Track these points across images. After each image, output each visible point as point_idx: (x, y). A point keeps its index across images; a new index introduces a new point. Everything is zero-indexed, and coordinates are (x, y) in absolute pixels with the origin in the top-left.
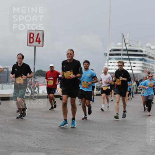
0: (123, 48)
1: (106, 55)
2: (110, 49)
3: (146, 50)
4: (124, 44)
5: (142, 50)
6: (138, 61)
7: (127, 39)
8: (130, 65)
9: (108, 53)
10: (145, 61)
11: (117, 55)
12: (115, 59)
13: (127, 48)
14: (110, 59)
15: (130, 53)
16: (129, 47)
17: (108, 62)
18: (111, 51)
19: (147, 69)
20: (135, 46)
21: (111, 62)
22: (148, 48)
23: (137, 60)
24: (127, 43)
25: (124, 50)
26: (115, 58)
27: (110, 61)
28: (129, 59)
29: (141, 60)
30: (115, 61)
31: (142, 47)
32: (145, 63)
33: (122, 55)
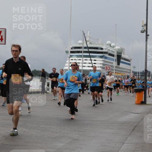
0: (84, 45)
1: (67, 52)
2: (71, 47)
3: (106, 48)
4: (85, 41)
5: (103, 48)
6: (99, 58)
7: (88, 36)
8: (91, 62)
9: (69, 50)
10: (106, 58)
11: (78, 52)
12: (76, 57)
13: (88, 45)
14: (71, 56)
15: (90, 50)
16: (89, 45)
17: (69, 59)
18: (72, 48)
19: (108, 66)
20: (95, 43)
21: (72, 60)
22: (108, 46)
23: (97, 57)
24: (88, 41)
25: (85, 48)
26: (76, 55)
27: (71, 58)
28: (90, 56)
29: (101, 57)
30: (76, 58)
31: (102, 44)
32: (106, 60)
33: (83, 52)
